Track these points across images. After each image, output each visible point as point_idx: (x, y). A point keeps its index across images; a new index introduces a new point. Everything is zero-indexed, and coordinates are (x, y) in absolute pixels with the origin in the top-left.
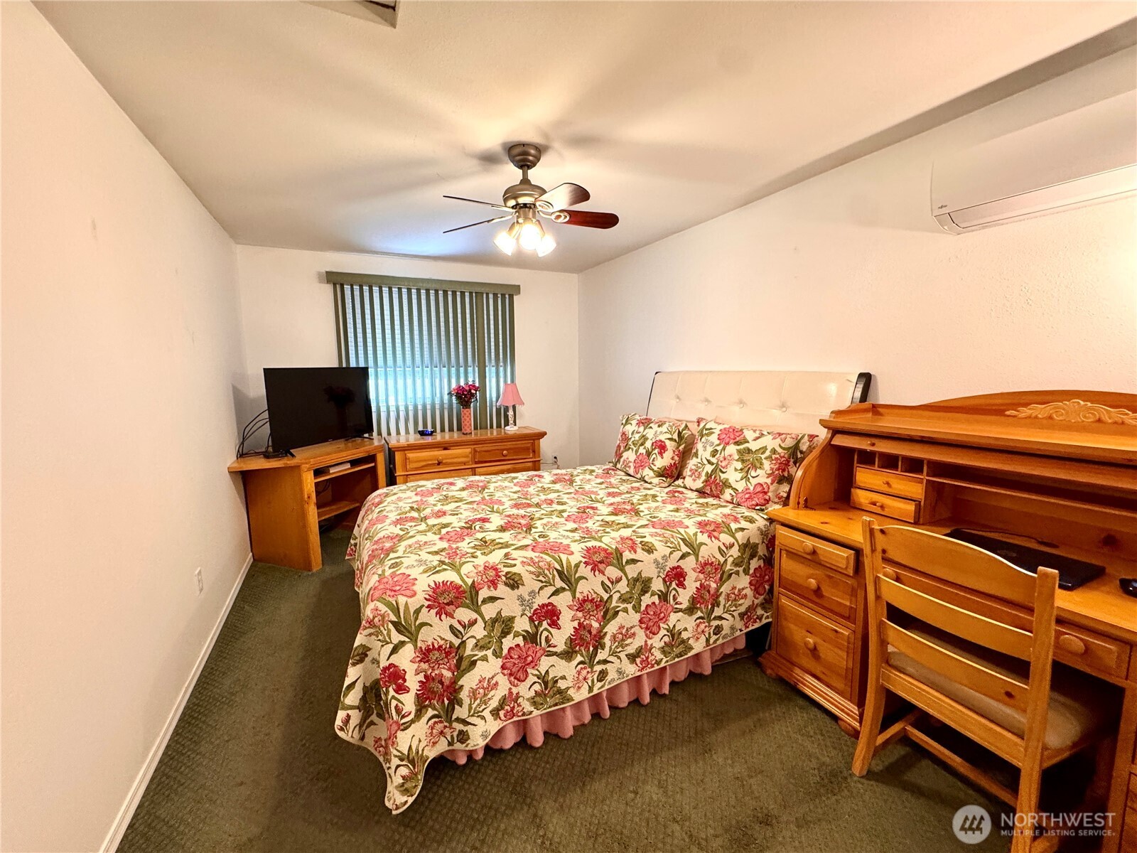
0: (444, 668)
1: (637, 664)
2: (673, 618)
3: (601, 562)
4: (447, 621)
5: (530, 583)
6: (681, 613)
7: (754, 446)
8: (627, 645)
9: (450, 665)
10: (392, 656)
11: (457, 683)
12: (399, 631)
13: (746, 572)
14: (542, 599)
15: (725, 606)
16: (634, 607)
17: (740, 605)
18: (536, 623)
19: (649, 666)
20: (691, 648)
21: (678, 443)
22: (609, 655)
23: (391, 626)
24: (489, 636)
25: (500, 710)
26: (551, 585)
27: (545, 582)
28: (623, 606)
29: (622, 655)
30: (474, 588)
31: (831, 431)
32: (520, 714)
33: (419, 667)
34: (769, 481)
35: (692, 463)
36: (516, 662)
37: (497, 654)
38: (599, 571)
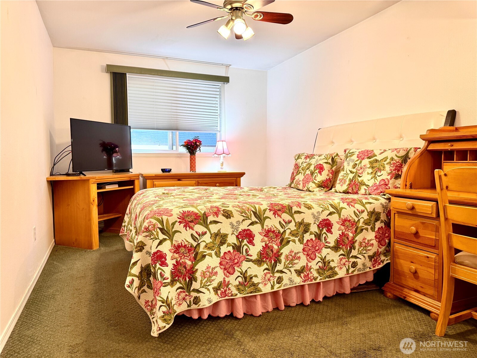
0: (187, 259)
1: (301, 277)
2: (325, 252)
3: (279, 210)
4: (190, 231)
5: (237, 217)
6: (329, 249)
7: (379, 158)
8: (295, 264)
9: (191, 257)
10: (158, 247)
11: (194, 268)
12: (163, 233)
13: (373, 229)
14: (244, 226)
15: (358, 249)
16: (299, 240)
17: (369, 250)
18: (240, 240)
19: (309, 280)
20: (336, 274)
21: (332, 165)
22: (284, 268)
23: (158, 230)
24: (213, 243)
25: (218, 290)
26: (249, 219)
27: (246, 217)
28: (292, 238)
29: (292, 269)
30: (205, 216)
31: (427, 142)
32: (230, 295)
33: (173, 255)
34: (389, 177)
35: (341, 175)
36: (228, 262)
37: (217, 254)
38: (278, 215)
